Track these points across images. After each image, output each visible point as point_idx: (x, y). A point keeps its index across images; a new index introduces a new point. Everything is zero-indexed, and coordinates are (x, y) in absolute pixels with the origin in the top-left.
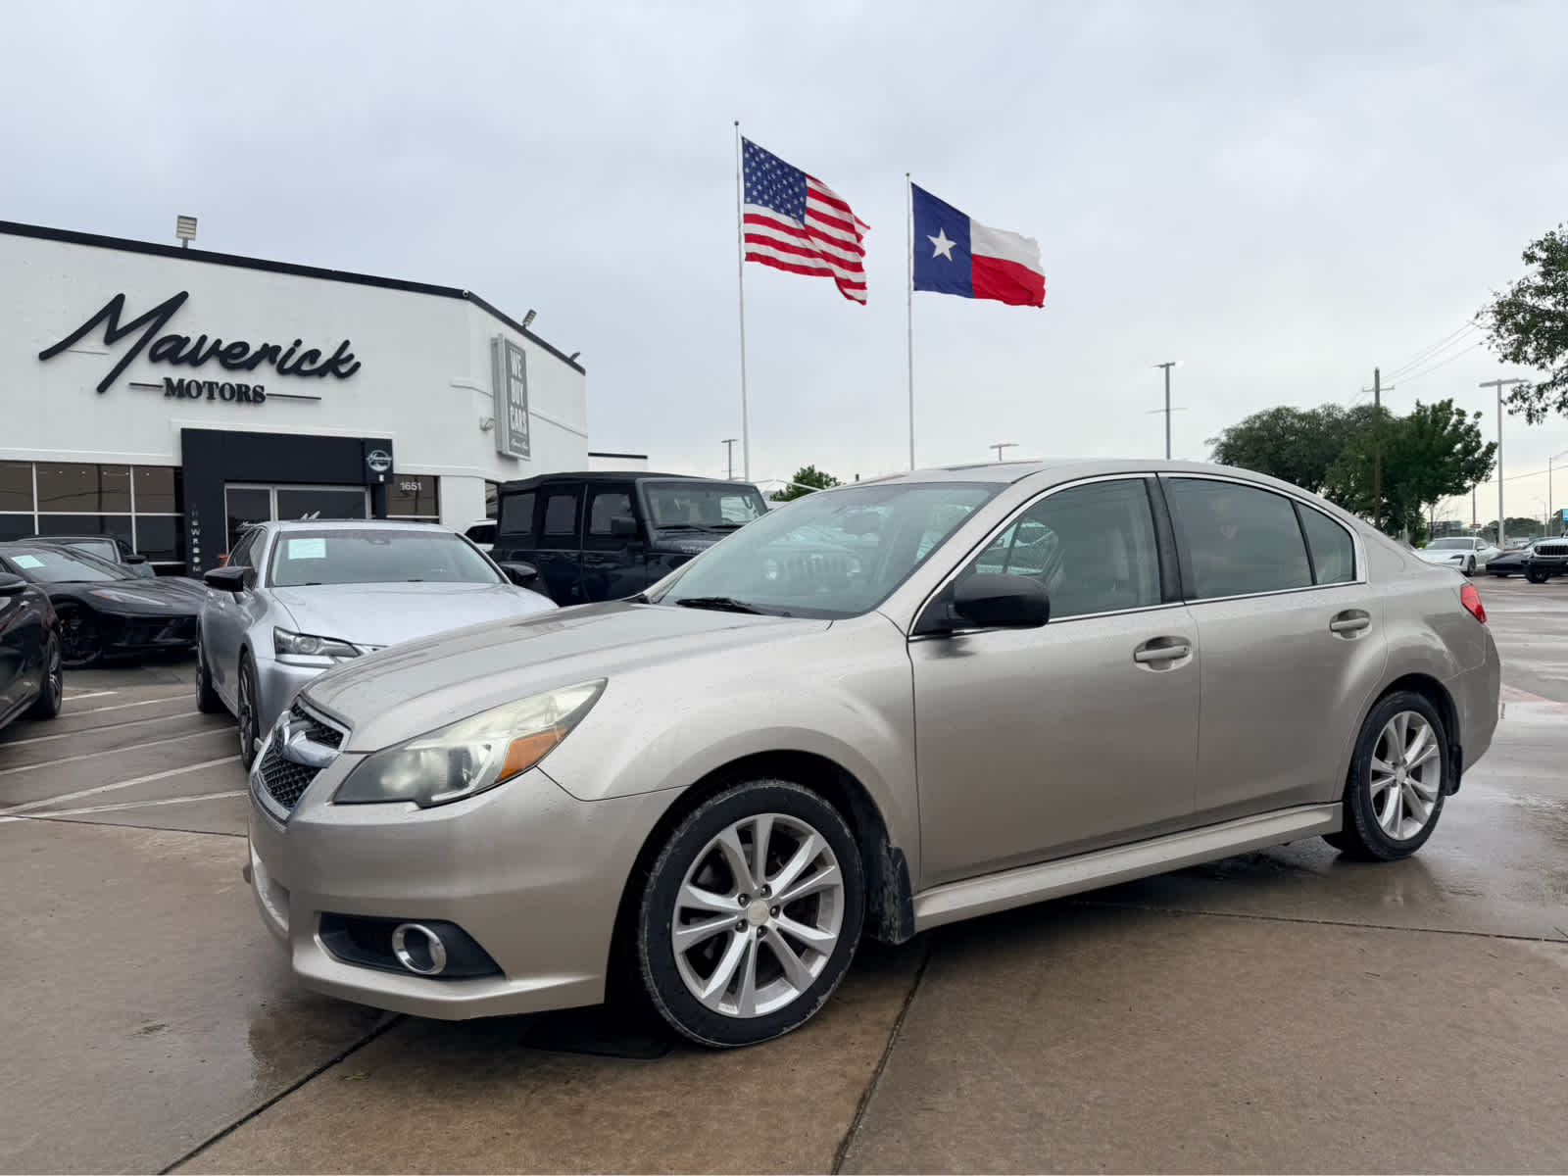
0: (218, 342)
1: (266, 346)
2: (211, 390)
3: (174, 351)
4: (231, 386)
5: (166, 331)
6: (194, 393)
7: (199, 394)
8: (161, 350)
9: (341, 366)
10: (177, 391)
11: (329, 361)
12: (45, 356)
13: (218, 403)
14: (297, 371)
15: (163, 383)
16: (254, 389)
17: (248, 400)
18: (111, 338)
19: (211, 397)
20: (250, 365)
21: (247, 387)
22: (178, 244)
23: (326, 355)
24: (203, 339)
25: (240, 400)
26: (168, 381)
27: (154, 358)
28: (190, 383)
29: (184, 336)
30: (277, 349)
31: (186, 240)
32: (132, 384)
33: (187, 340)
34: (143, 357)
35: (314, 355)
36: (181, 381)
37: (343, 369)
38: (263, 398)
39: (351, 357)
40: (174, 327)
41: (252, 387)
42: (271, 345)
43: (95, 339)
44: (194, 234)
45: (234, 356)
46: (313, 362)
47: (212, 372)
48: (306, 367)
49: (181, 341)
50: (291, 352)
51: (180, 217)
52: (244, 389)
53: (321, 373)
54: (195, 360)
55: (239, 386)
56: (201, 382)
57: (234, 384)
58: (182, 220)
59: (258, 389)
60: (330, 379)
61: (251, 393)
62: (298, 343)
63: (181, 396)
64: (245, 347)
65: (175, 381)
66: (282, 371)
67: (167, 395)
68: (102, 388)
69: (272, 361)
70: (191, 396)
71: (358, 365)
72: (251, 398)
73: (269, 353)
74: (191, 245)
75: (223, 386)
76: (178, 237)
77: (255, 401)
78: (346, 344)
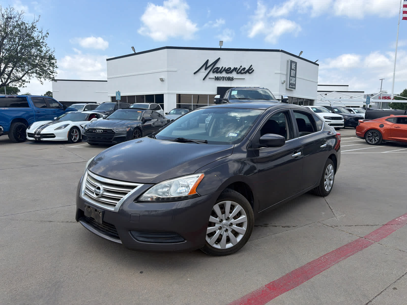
0: (225, 68)
1: (234, 68)
2: (223, 78)
3: (217, 71)
4: (227, 77)
5: (216, 66)
6: (220, 79)
7: (221, 79)
8: (215, 70)
9: (250, 71)
10: (217, 79)
11: (247, 70)
12: (195, 73)
13: (225, 81)
14: (241, 73)
15: (215, 78)
16: (232, 77)
17: (230, 80)
18: (206, 69)
19: (223, 80)
20: (231, 72)
21: (230, 77)
22: (220, 47)
23: (247, 69)
24: (222, 67)
25: (229, 80)
26: (216, 77)
27: (213, 72)
28: (219, 77)
29: (219, 67)
30: (237, 68)
31: (221, 46)
32: (209, 78)
33: (219, 68)
34: (211, 72)
35: (244, 69)
36: (218, 77)
37: (250, 72)
38: (233, 79)
39: (252, 68)
40: (217, 65)
41: (231, 77)
42: (235, 67)
43: (203, 70)
44: (222, 44)
45: (228, 71)
46: (244, 71)
47: (224, 75)
48: (243, 72)
49: (218, 68)
50: (240, 68)
51: (220, 41)
52: (229, 78)
53: (245, 73)
54: (221, 72)
55: (229, 77)
56: (221, 77)
57: (228, 77)
58: (220, 42)
59: (232, 78)
60: (247, 74)
61: (231, 78)
62: (241, 66)
63: (218, 80)
64: (230, 68)
65: (217, 77)
66: (238, 73)
67: (215, 80)
68: (204, 79)
69: (236, 71)
70: (219, 80)
71: (254, 70)
72: (231, 79)
73: (235, 69)
74: (222, 47)
75: (226, 77)
76: (220, 45)
77: (232, 80)
78: (251, 65)
